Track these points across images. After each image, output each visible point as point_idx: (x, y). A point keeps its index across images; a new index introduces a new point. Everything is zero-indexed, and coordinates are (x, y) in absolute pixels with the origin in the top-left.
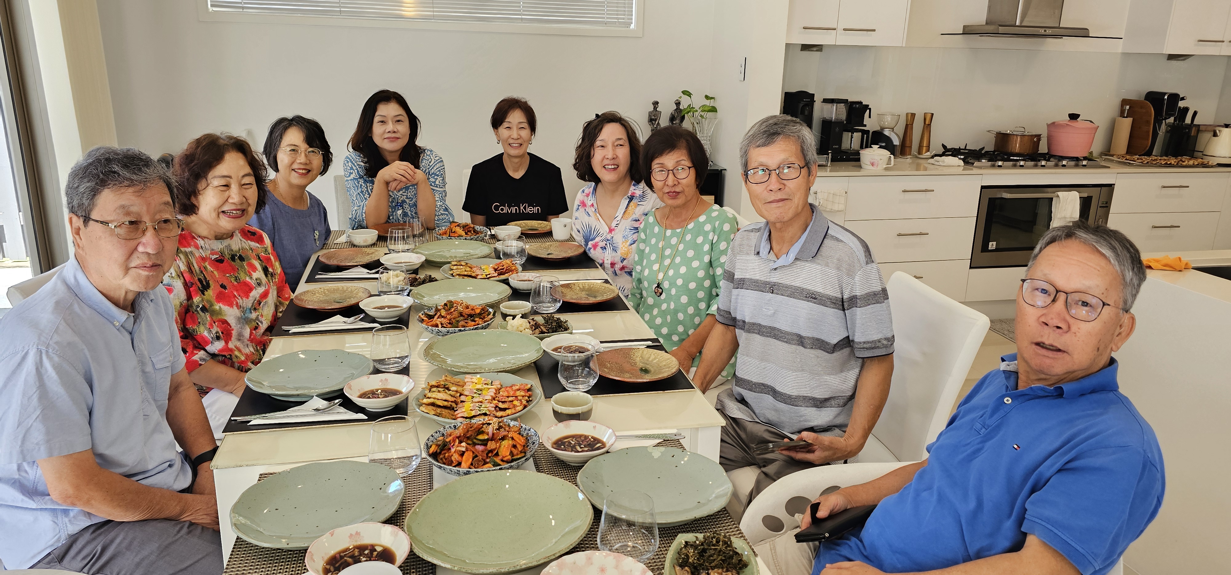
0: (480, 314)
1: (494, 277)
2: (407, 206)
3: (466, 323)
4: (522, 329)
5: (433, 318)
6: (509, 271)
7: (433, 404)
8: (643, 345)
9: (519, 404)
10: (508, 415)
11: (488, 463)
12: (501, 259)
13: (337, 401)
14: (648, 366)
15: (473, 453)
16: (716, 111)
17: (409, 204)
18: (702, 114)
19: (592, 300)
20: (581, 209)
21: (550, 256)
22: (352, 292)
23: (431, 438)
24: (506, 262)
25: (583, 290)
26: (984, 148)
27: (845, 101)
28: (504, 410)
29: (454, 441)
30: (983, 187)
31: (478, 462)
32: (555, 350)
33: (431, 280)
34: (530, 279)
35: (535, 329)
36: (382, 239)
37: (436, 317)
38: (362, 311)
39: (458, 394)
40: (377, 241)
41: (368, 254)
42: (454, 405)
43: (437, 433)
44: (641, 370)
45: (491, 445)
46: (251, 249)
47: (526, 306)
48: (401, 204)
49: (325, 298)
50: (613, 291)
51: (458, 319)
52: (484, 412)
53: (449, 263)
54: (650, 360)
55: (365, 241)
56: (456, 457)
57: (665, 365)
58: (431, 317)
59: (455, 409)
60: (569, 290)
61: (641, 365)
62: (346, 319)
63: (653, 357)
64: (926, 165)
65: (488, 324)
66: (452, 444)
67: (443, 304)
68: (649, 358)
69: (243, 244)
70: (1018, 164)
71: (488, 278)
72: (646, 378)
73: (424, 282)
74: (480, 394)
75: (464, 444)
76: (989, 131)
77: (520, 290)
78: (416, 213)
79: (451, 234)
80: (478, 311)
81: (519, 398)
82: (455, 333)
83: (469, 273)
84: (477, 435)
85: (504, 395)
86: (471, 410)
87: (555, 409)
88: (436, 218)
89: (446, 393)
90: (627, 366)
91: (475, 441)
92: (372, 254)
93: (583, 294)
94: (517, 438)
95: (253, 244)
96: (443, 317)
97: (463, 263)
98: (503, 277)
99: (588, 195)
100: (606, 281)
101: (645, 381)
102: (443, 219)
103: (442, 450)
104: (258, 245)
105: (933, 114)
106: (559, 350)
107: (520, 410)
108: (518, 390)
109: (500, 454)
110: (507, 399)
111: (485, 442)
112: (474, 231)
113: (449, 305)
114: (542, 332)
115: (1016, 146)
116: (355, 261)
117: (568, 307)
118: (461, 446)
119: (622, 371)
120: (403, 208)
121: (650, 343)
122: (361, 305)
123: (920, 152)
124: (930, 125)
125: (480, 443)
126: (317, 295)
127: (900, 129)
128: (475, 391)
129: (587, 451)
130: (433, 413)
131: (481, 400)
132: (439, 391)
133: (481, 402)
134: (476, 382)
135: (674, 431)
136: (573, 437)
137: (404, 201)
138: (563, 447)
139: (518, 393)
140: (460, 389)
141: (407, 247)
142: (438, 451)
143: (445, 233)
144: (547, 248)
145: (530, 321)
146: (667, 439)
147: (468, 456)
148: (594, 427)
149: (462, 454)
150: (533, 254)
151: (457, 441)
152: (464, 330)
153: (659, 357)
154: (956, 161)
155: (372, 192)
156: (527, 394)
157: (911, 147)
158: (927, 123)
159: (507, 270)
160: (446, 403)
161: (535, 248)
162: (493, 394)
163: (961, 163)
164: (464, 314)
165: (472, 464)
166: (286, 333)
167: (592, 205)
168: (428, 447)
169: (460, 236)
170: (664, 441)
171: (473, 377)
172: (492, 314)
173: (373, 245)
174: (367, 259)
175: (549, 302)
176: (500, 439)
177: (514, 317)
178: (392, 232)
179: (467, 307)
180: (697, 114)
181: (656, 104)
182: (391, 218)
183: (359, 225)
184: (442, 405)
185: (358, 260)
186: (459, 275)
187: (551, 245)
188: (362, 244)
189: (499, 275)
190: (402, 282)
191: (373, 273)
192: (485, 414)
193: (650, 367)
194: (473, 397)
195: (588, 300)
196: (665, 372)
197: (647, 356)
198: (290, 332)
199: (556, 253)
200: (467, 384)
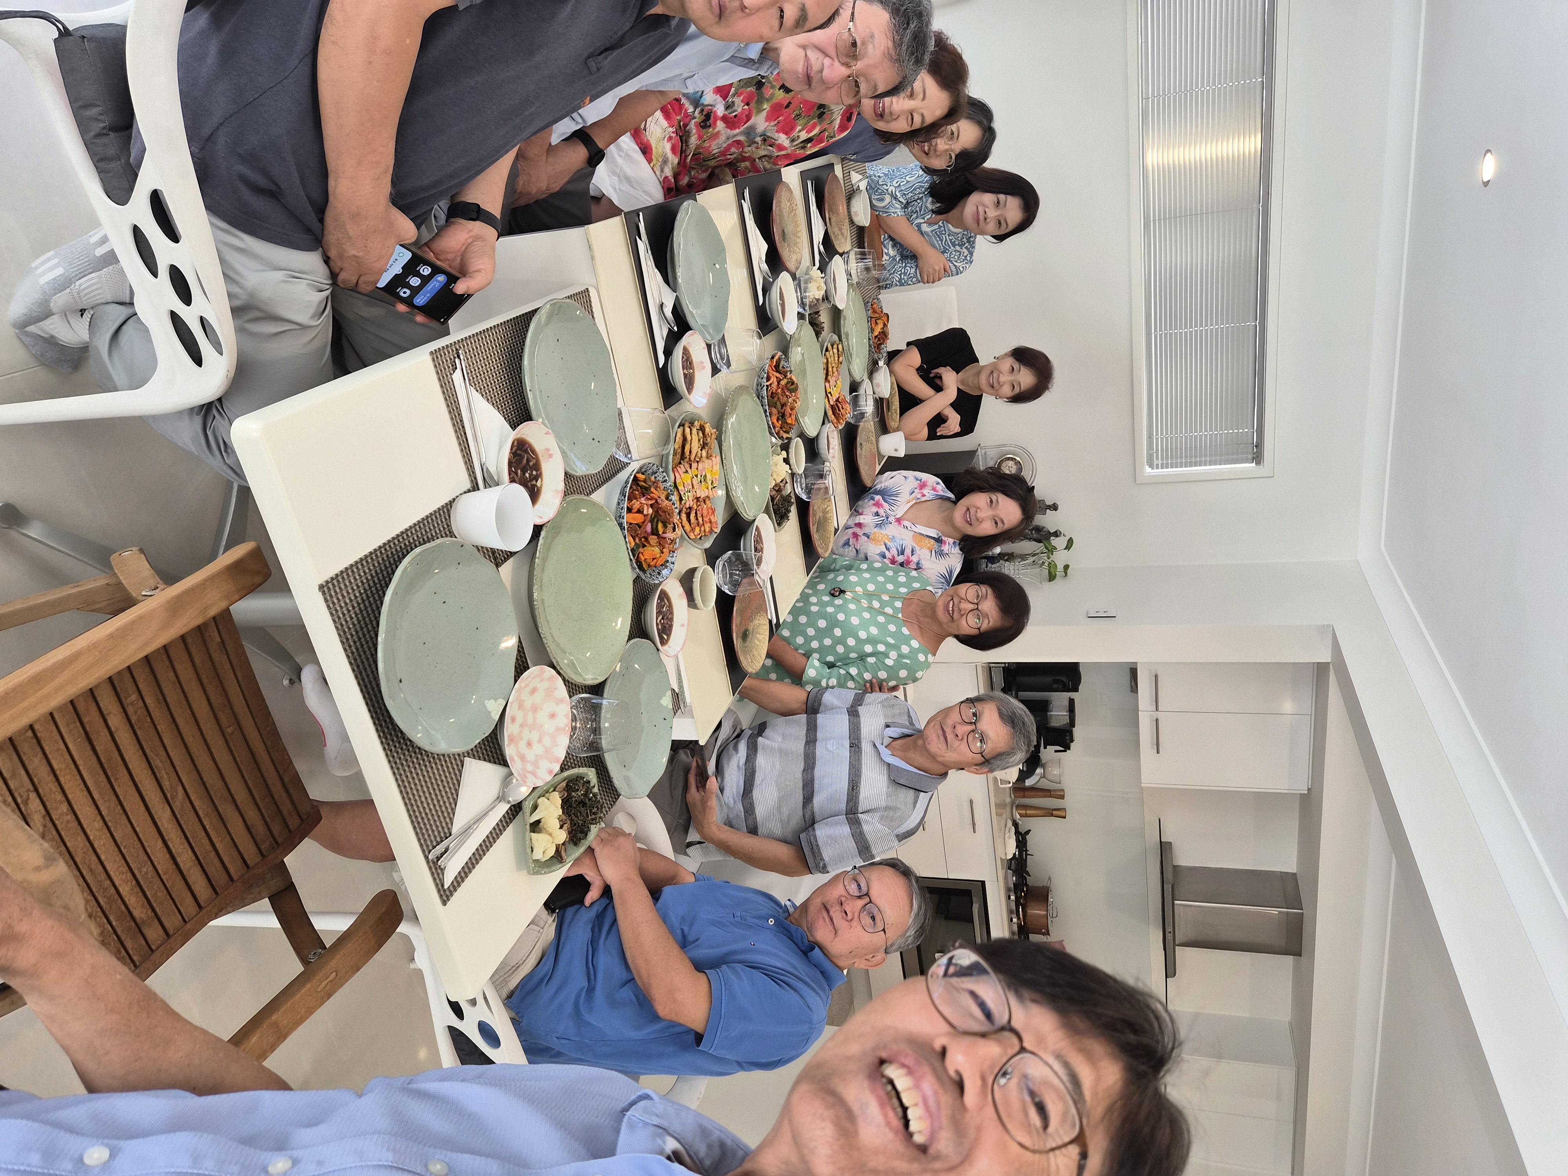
0: (786, 423)
1: (829, 402)
3: (775, 414)
4: (775, 476)
5: (777, 372)
6: (838, 415)
7: (685, 439)
8: (771, 616)
9: (696, 531)
11: (634, 540)
12: (850, 393)
13: (675, 328)
14: (751, 636)
15: (644, 522)
16: (1050, 581)
18: (1046, 564)
19: (813, 529)
20: (916, 484)
21: (859, 449)
22: (796, 244)
23: (650, 467)
24: (847, 405)
25: (825, 512)
26: (1029, 875)
27: (1072, 723)
28: (688, 519)
29: (653, 498)
30: (983, 883)
31: (634, 530)
32: (757, 529)
33: (818, 332)
34: (831, 447)
35: (775, 491)
36: (861, 234)
37: (778, 375)
38: (775, 277)
39: (698, 460)
40: (858, 226)
41: (841, 230)
42: (687, 460)
44: (747, 631)
45: (653, 539)
46: (832, 121)
47: (800, 465)
49: (785, 214)
51: (778, 404)
53: (840, 338)
54: (758, 636)
55: (856, 213)
56: (636, 505)
57: (753, 655)
59: (683, 464)
60: (823, 500)
61: (751, 628)
62: (764, 258)
64: (1004, 816)
65: (775, 436)
66: (649, 497)
67: (793, 379)
68: (760, 634)
69: (837, 112)
70: (1014, 916)
71: (827, 398)
72: (737, 643)
73: (815, 325)
74: (701, 482)
75: (651, 511)
76: (1050, 878)
77: (818, 444)
79: (874, 320)
80: (789, 421)
81: (702, 529)
82: (762, 406)
83: (830, 373)
84: (662, 522)
85: (704, 511)
86: (683, 482)
87: (695, 571)
89: (698, 447)
90: (748, 615)
91: (655, 520)
92: (842, 235)
93: (819, 514)
95: (837, 123)
96: (779, 383)
97: (841, 359)
98: (830, 413)
99: (934, 489)
103: (641, 487)
104: (837, 127)
105: (1065, 817)
106: (757, 534)
107: (690, 537)
108: (710, 522)
109: (645, 548)
110: (699, 515)
111: (655, 532)
112: (879, 344)
113: (792, 388)
114: (773, 503)
115: (1036, 911)
116: (831, 217)
117: (804, 508)
118: (648, 509)
119: (742, 612)
121: (774, 621)
122: (782, 272)
123: (1019, 807)
124: (1052, 815)
125: (654, 526)
126: (789, 204)
127: (1045, 784)
128: (704, 474)
129: (658, 629)
130: (676, 447)
131: (695, 487)
132: (699, 440)
133: (693, 487)
134: (714, 471)
135: (688, 699)
136: (670, 606)
138: (660, 602)
139: (707, 526)
140: (704, 458)
142: (641, 484)
143: (874, 312)
145: (784, 482)
146: (680, 697)
147: (638, 518)
148: (683, 625)
149: (639, 511)
150: (860, 429)
151: (653, 502)
152: (766, 416)
154: (1011, 849)
156: (706, 533)
157: (1024, 797)
158: (1054, 812)
159: (838, 412)
160: (687, 453)
161: (868, 426)
162: (702, 497)
163: (1010, 856)
164: (784, 408)
165: (631, 524)
166: (740, 196)
167: (924, 495)
168: (642, 469)
169: (872, 330)
170: (677, 694)
171: (718, 465)
172: (787, 436)
173: (852, 222)
174: (834, 231)
175: (807, 485)
176: (660, 543)
179: (792, 408)
180: (1046, 558)
181: (1054, 507)
184: (685, 450)
185: (833, 220)
186: (827, 361)
187: (871, 443)
188: (853, 210)
189: (832, 407)
190: (813, 297)
191: (819, 253)
192: (681, 499)
193: (749, 640)
194: (696, 476)
195: (813, 525)
196: (746, 658)
197: (760, 631)
198: (743, 201)
199: (864, 453)
200: (710, 461)
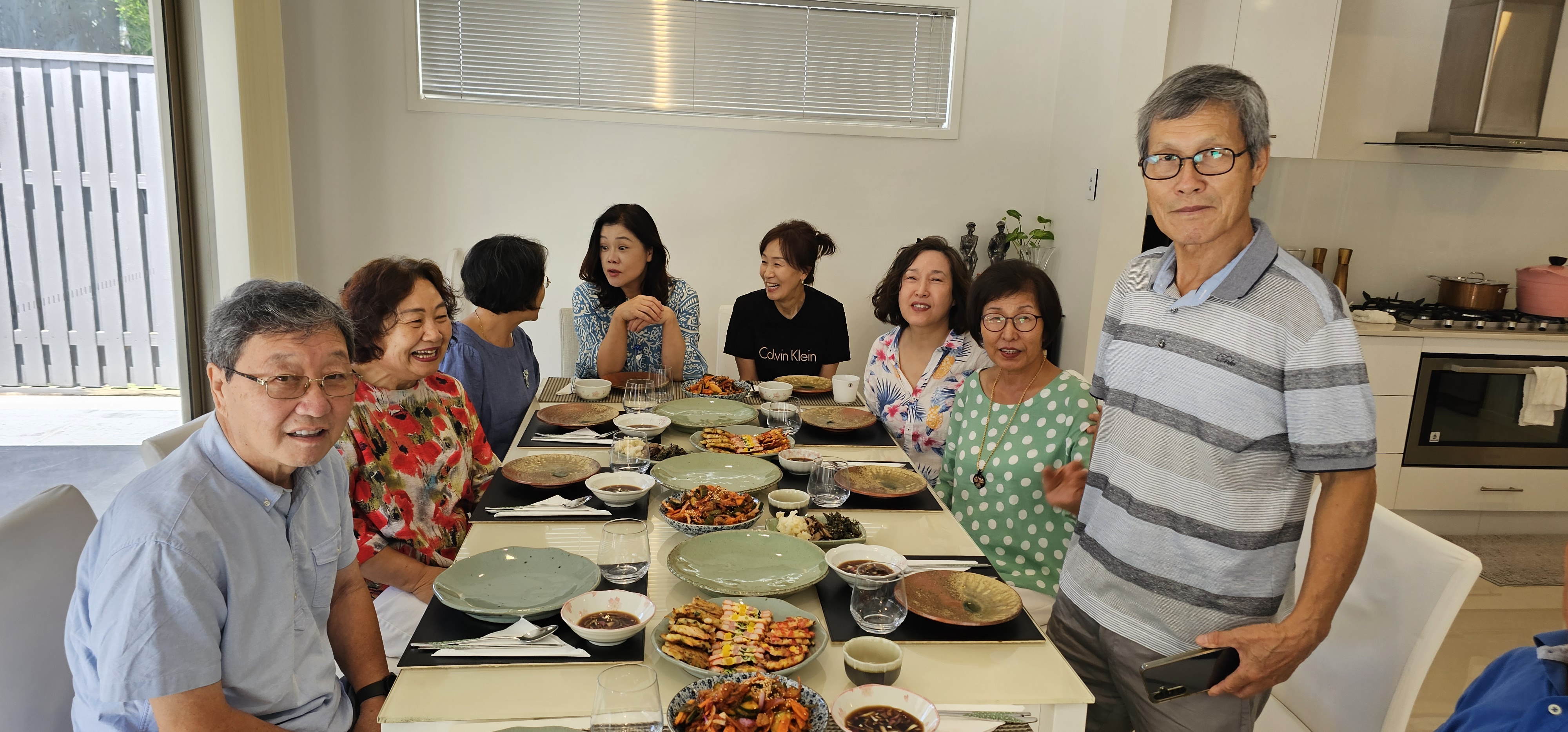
0: (742, 506)
1: (759, 452)
2: (648, 351)
3: (724, 518)
4: (797, 531)
5: (681, 508)
6: (778, 444)
7: (679, 643)
8: (966, 566)
9: (797, 652)
10: (783, 668)
12: (767, 426)
13: (550, 628)
14: (976, 600)
16: (1053, 238)
17: (651, 348)
18: (1034, 241)
19: (890, 493)
21: (832, 426)
22: (576, 463)
23: (678, 699)
24: (775, 432)
25: (877, 476)
26: (1423, 300)
28: (776, 659)
29: (710, 708)
30: (1424, 355)
32: (844, 566)
33: (678, 452)
34: (806, 457)
35: (815, 533)
36: (617, 392)
37: (684, 507)
38: (589, 492)
39: (714, 629)
40: (610, 394)
41: (599, 412)
42: (707, 645)
43: (685, 691)
44: (966, 604)
45: (762, 720)
46: (440, 400)
47: (803, 497)
48: (640, 348)
49: (542, 470)
50: (919, 482)
51: (713, 512)
52: (749, 660)
53: (701, 429)
54: (978, 590)
55: (594, 394)
57: (1000, 601)
58: (677, 507)
59: (709, 651)
60: (858, 476)
61: (965, 598)
62: (567, 501)
63: (982, 586)
65: (753, 521)
66: (707, 713)
67: (694, 490)
68: (977, 587)
69: (430, 394)
70: (1474, 324)
71: (751, 453)
72: (976, 621)
73: (668, 455)
74: (743, 631)
75: (723, 715)
76: (1430, 277)
77: (793, 472)
78: (659, 360)
79: (703, 391)
80: (739, 502)
81: (798, 641)
82: (709, 532)
83: (727, 445)
84: (743, 702)
85: (777, 635)
86: (731, 656)
87: (849, 663)
88: (685, 368)
89: (697, 626)
90: (945, 599)
91: (739, 710)
92: (603, 411)
93: (877, 483)
94: (798, 708)
95: (443, 394)
96: (693, 508)
97: (719, 431)
98: (770, 453)
99: (888, 344)
100: (908, 466)
101: (974, 624)
102: (693, 369)
103: (693, 720)
104: (449, 395)
105: (1351, 251)
106: (850, 567)
107: (799, 660)
108: (796, 628)
110: (780, 642)
111: (753, 714)
112: (732, 388)
113: (703, 492)
114: (825, 538)
115: (1472, 298)
116: (581, 421)
117: (858, 501)
118: (720, 718)
119: (938, 605)
120: (643, 353)
121: (974, 563)
122: (588, 484)
124: (1346, 265)
125: (746, 714)
126: (533, 465)
128: (736, 625)
130: (680, 656)
131: (745, 640)
132: (688, 624)
133: (745, 643)
134: (738, 611)
135: (1020, 709)
136: (875, 710)
137: (644, 344)
138: (861, 726)
139: (798, 634)
140: (716, 621)
141: (647, 404)
142: (687, 722)
143: (696, 388)
144: (827, 414)
145: (809, 520)
146: (1011, 721)
148: (906, 697)
149: (721, 730)
150: (809, 421)
151: (714, 709)
152: (722, 529)
153: (991, 587)
154: (1383, 317)
155: (606, 332)
156: (809, 636)
158: (1343, 262)
159: (775, 443)
160: (697, 643)
161: (811, 413)
162: (761, 632)
163: (1393, 319)
164: (721, 506)
166: (490, 517)
167: (893, 357)
168: (673, 714)
169: (715, 393)
170: (1007, 723)
171: (735, 604)
172: (757, 507)
173: (605, 399)
174: (596, 419)
175: (833, 492)
176: (774, 710)
177: (787, 513)
178: (629, 385)
179: (726, 496)
180: (1026, 240)
181: (971, 226)
182: (629, 364)
183: (587, 373)
184: (691, 645)
185: (585, 419)
186: (714, 447)
187: (832, 411)
188: (591, 397)
189: (766, 449)
190: (640, 453)
191: (604, 438)
192: (750, 663)
193: (979, 603)
194: (734, 635)
195: (885, 493)
196: (1001, 612)
197: (974, 585)
198: (495, 516)
199: (839, 421)
200: (726, 613)
